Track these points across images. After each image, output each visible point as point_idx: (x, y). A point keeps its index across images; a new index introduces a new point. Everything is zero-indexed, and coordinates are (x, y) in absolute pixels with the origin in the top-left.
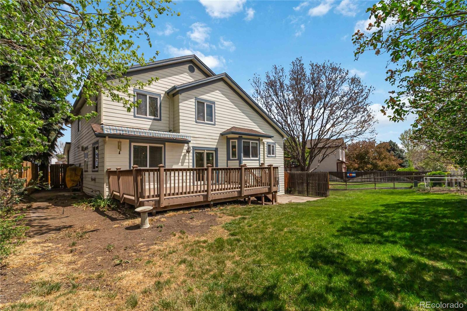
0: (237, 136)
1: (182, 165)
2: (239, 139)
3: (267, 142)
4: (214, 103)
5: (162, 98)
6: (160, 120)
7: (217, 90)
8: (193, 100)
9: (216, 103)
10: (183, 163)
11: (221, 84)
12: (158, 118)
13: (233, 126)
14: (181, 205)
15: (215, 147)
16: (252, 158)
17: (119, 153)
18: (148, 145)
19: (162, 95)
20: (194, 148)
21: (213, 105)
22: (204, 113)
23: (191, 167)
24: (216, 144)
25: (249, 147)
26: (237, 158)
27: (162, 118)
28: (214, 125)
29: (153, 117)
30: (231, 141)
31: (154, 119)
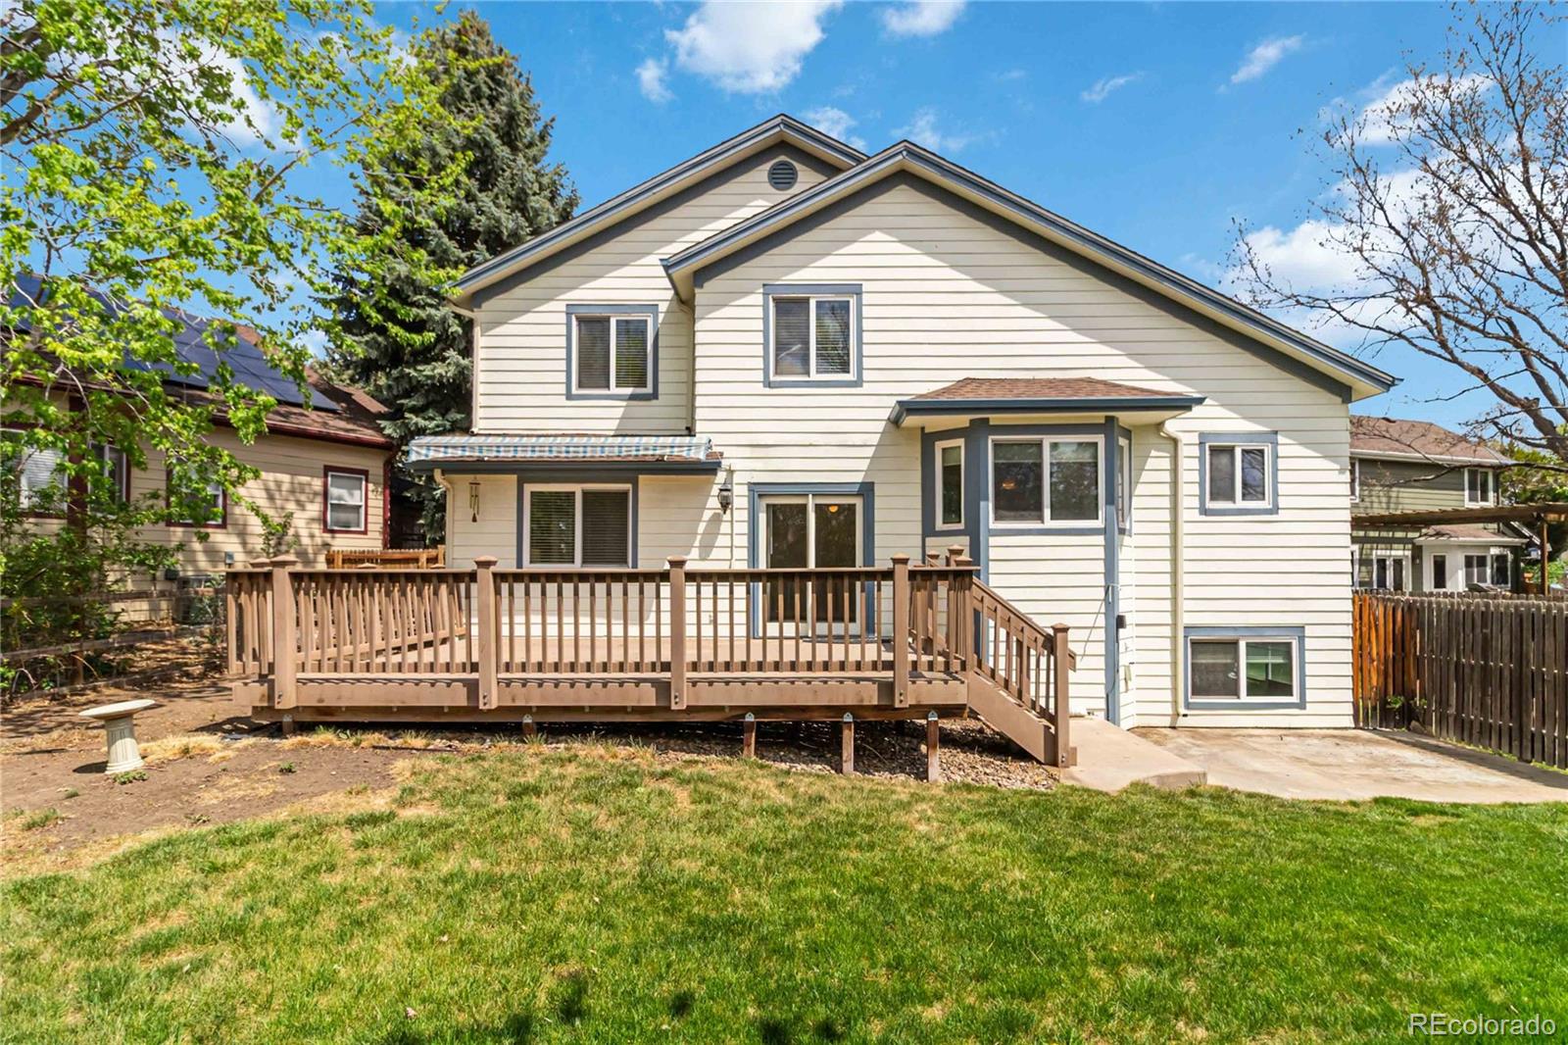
0: (962, 420)
1: (702, 559)
2: (975, 433)
3: (1202, 435)
4: (857, 290)
5: (661, 317)
6: (655, 395)
7: (872, 229)
8: (758, 299)
9: (866, 287)
10: (707, 548)
11: (901, 198)
12: (649, 390)
13: (961, 375)
14: (387, 710)
15: (859, 478)
16: (1049, 523)
17: (474, 520)
18: (577, 489)
19: (663, 307)
20: (757, 488)
21: (853, 302)
22: (807, 343)
23: (742, 566)
24: (864, 465)
25: (1039, 466)
26: (961, 526)
27: (661, 389)
28: (858, 383)
29: (629, 391)
30: (940, 445)
31: (632, 397)
